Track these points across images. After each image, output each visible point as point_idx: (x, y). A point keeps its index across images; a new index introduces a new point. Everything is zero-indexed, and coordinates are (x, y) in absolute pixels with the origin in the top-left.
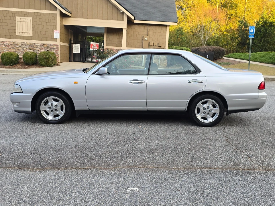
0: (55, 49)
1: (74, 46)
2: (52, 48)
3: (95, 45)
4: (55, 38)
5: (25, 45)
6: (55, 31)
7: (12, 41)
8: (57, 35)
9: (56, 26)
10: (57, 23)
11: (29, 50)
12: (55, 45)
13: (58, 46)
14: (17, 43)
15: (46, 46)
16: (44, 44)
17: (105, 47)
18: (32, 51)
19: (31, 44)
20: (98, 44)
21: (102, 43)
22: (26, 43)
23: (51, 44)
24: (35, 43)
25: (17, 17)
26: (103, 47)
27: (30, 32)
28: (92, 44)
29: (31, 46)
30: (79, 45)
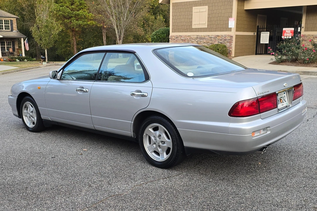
0: (228, 41)
1: (262, 34)
2: (225, 40)
3: (289, 32)
4: (229, 27)
5: (200, 38)
6: (230, 19)
7: (188, 35)
8: (232, 23)
9: (232, 12)
10: (232, 9)
11: (203, 43)
12: (229, 36)
13: (232, 37)
14: (193, 36)
15: (219, 37)
16: (218, 36)
17: (303, 33)
18: (206, 44)
19: (205, 36)
20: (293, 29)
21: (299, 28)
22: (201, 36)
23: (225, 35)
24: (208, 35)
25: (194, 8)
26: (300, 33)
27: (204, 23)
28: (285, 31)
29: (205, 39)
30: (269, 32)
